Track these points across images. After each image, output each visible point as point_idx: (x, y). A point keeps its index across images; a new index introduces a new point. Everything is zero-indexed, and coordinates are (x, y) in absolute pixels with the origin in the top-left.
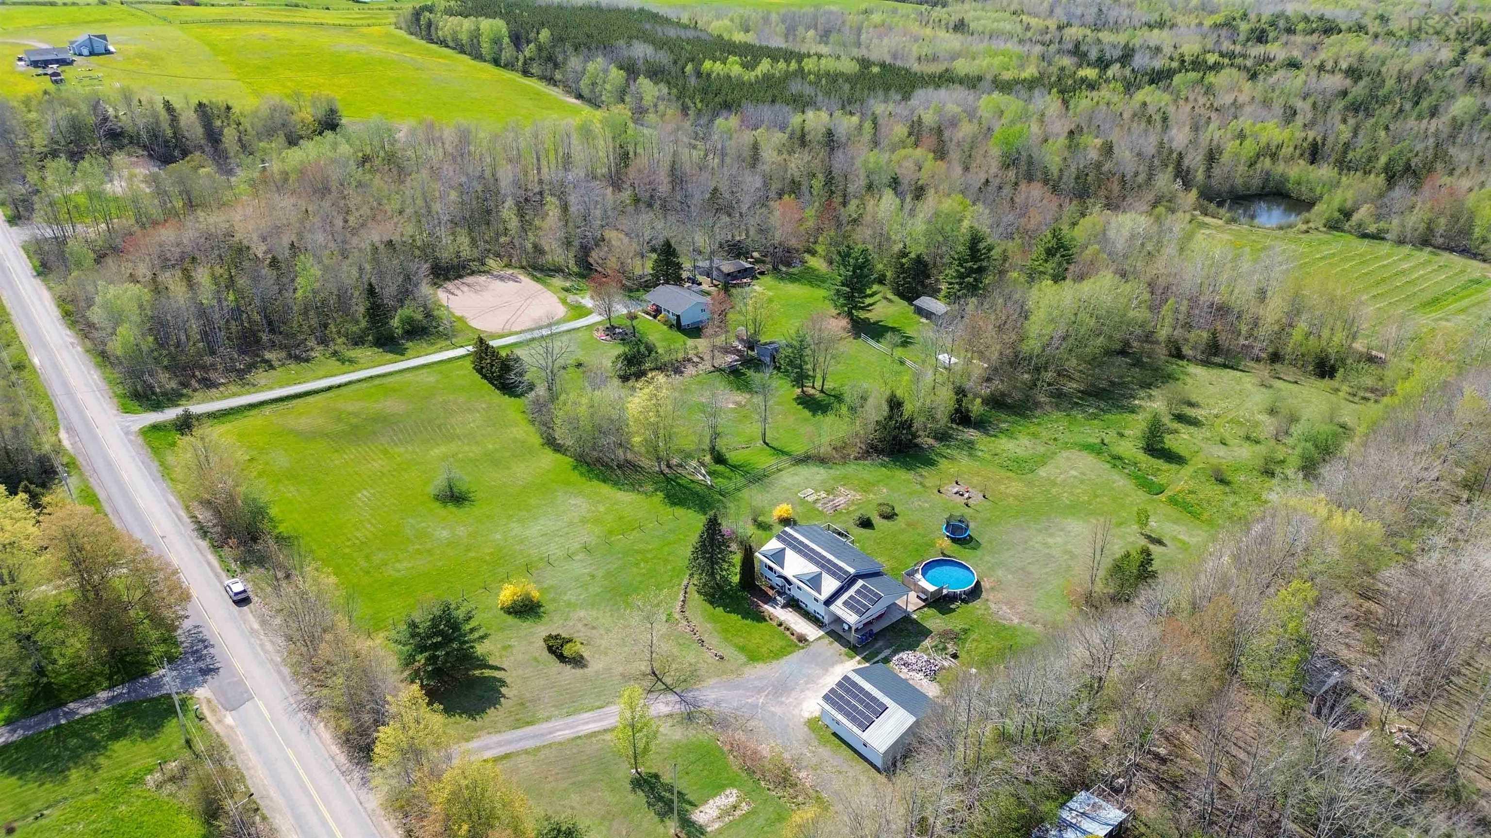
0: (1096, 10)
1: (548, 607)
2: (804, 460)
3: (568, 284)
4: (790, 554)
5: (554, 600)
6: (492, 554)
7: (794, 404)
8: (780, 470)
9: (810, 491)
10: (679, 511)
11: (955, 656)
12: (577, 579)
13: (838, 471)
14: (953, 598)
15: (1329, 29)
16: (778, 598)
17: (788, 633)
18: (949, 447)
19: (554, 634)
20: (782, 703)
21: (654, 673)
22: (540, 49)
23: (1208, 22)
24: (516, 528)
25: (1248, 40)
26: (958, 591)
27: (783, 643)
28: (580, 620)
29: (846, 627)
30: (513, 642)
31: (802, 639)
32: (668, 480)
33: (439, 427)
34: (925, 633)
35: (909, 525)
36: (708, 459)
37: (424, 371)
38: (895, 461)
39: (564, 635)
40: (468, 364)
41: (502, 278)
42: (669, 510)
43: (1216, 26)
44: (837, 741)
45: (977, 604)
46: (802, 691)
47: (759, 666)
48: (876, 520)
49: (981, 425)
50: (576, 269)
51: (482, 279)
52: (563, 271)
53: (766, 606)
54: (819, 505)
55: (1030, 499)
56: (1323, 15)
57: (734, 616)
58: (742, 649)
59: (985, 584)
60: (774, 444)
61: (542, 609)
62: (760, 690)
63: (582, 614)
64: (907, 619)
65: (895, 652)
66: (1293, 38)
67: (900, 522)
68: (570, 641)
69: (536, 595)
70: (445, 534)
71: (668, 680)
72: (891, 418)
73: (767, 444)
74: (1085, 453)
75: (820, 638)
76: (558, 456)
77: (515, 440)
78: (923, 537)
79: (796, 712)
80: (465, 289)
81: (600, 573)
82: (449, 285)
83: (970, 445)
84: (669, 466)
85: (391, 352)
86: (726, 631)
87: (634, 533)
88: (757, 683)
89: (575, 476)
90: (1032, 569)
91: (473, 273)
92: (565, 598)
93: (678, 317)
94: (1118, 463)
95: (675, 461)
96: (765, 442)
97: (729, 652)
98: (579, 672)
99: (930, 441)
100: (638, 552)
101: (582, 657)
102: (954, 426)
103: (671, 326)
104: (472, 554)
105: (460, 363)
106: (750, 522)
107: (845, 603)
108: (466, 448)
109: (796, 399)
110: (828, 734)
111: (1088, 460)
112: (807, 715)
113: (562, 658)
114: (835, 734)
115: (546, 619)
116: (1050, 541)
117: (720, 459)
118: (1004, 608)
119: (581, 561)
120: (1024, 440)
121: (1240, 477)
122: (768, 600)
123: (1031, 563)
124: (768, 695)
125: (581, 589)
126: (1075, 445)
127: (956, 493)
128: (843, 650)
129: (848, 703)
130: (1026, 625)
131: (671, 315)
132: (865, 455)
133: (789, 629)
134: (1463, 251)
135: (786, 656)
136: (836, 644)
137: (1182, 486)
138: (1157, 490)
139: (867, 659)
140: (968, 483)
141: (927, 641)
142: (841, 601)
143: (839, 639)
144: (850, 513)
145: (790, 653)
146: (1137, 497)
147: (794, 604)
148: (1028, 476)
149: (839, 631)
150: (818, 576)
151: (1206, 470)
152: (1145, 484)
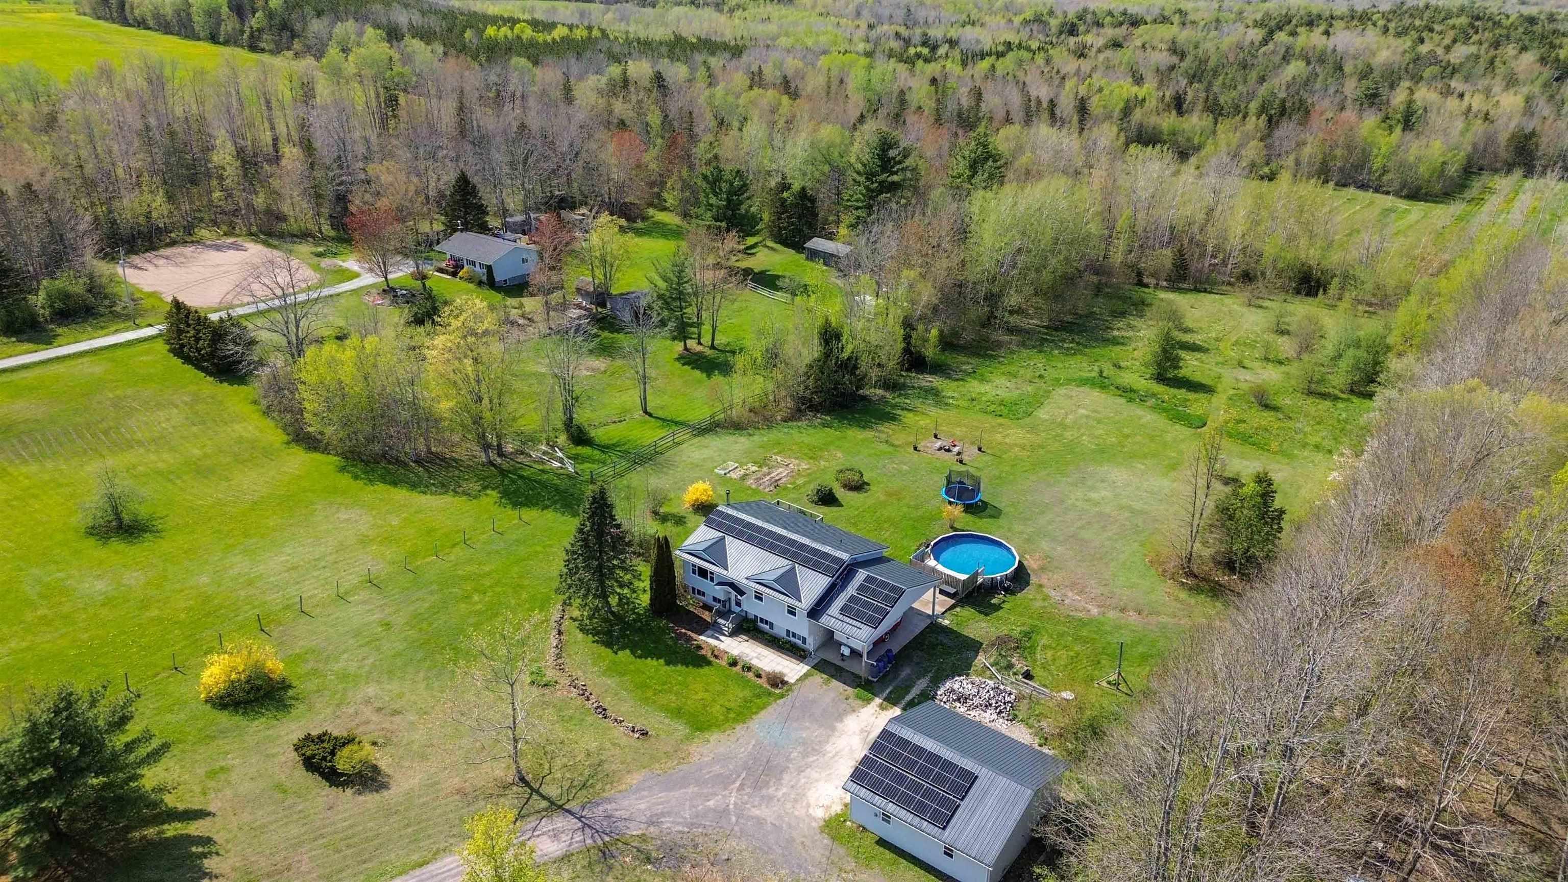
1: (301, 686)
2: (711, 428)
3: (321, 249)
4: (734, 546)
5: (315, 672)
6: (190, 609)
7: (678, 365)
8: (679, 444)
9: (732, 465)
10: (530, 514)
11: (1028, 676)
12: (357, 634)
13: (760, 438)
14: (992, 588)
15: (1136, 22)
16: (721, 621)
17: (750, 675)
18: (907, 396)
19: (315, 733)
20: (770, 798)
21: (522, 779)
22: (271, 15)
23: (1017, 20)
24: (239, 564)
25: (1061, 33)
26: (998, 576)
27: (747, 693)
28: (368, 702)
29: (847, 652)
30: (231, 760)
31: (777, 681)
32: (503, 473)
33: (106, 433)
34: (975, 647)
35: (890, 495)
36: (562, 439)
37: (85, 360)
38: (841, 418)
39: (337, 731)
40: (161, 347)
41: (218, 248)
42: (510, 511)
43: (1026, 22)
44: (888, 855)
45: (1028, 593)
46: (800, 771)
47: (714, 736)
48: (840, 493)
49: (939, 369)
50: (332, 233)
51: (188, 250)
52: (314, 237)
53: (702, 637)
54: (750, 482)
55: (1041, 447)
56: (1125, 10)
57: (651, 663)
58: (677, 713)
59: (1031, 564)
60: (660, 414)
61: (291, 693)
62: (724, 781)
63: (371, 690)
64: (934, 627)
65: (937, 681)
66: (1102, 31)
67: (876, 493)
68: (349, 741)
69: (276, 666)
70: (100, 586)
71: (552, 791)
72: (827, 355)
73: (650, 415)
74: (1086, 389)
75: (806, 676)
76: (317, 456)
77: (240, 440)
78: (917, 507)
79: (800, 812)
80: (162, 262)
81: (399, 620)
82: (136, 259)
83: (934, 393)
84: (501, 454)
85: (30, 341)
86: (644, 686)
87: (457, 549)
88: (717, 769)
89: (345, 480)
90: (1085, 534)
91: (173, 243)
92: (336, 667)
93: (489, 268)
94: (1132, 395)
95: (509, 448)
96: (646, 412)
97: (654, 721)
98: (370, 799)
99: (880, 392)
100: (466, 578)
101: (375, 769)
102: (904, 373)
103: (480, 283)
104: (154, 613)
105: (146, 346)
106: (649, 515)
107: (844, 610)
108: (153, 457)
109: (678, 359)
110: (869, 841)
111: (1094, 397)
112: (820, 814)
113: (333, 777)
114: (882, 842)
115: (300, 709)
116: (1094, 495)
117: (580, 437)
118: (1070, 594)
119: (364, 602)
120: (1001, 381)
121: (1285, 401)
122: (703, 627)
123: (1082, 528)
124: (741, 788)
125: (366, 649)
126: (1069, 381)
127: (940, 449)
128: (850, 690)
129: (900, 779)
130: (1112, 614)
131: (478, 268)
132: (796, 415)
133: (749, 669)
134: (1363, 186)
135: (756, 713)
136: (835, 683)
137: (1224, 415)
138: (1196, 422)
139: (894, 700)
140: (950, 436)
141: (980, 658)
142: (836, 606)
143: (838, 673)
144: (799, 487)
145: (762, 707)
146: (1177, 432)
147: (750, 628)
148: (1027, 421)
149: (830, 659)
150: (791, 571)
151: (1242, 396)
152: (1179, 418)
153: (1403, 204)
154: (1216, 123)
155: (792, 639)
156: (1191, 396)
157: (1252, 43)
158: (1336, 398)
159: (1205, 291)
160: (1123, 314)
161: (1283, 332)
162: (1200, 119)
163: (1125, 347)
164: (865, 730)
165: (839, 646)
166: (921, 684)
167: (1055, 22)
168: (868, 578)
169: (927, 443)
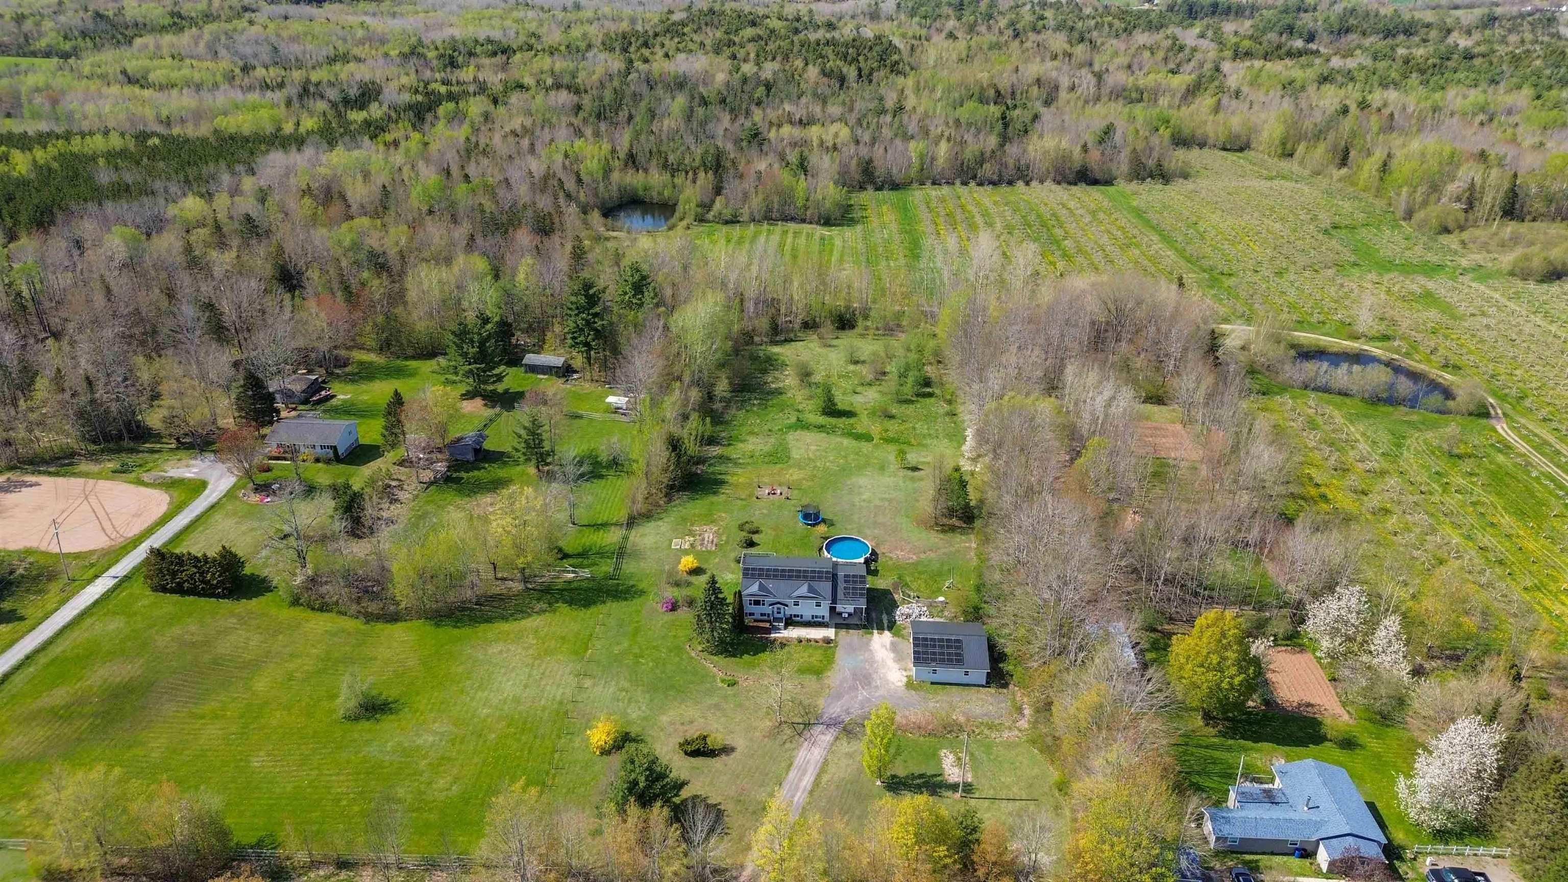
1: (633, 731)
2: (632, 522)
6: (508, 726)
8: (626, 538)
9: (676, 541)
11: (919, 597)
12: (617, 699)
13: (669, 519)
15: (504, 50)
16: (775, 624)
17: (813, 643)
19: (677, 744)
20: (877, 686)
21: (781, 722)
24: (488, 696)
25: (445, 66)
26: (868, 556)
27: (821, 651)
28: (671, 724)
29: (846, 615)
31: (828, 641)
32: (545, 592)
33: (215, 663)
34: (888, 592)
35: (775, 530)
38: (696, 492)
40: (143, 591)
42: (590, 611)
44: (940, 687)
45: (883, 559)
46: (876, 672)
47: (828, 674)
48: (752, 538)
49: (710, 441)
53: (772, 635)
54: (699, 548)
55: (813, 476)
56: (489, 37)
57: (763, 655)
59: (871, 543)
60: (583, 523)
62: (854, 688)
65: (891, 614)
67: (768, 531)
70: (429, 738)
71: (798, 720)
73: (578, 525)
74: (800, 432)
75: (837, 633)
76: (403, 624)
77: (331, 633)
78: (795, 533)
79: (893, 686)
81: (625, 685)
83: (725, 458)
84: (525, 581)
86: (774, 667)
87: (594, 642)
88: (845, 685)
89: (452, 631)
90: (879, 520)
92: (634, 716)
93: (331, 448)
94: (826, 429)
96: (573, 524)
98: (736, 755)
100: (623, 654)
103: (328, 462)
104: (491, 736)
107: (846, 595)
110: (927, 685)
111: (806, 435)
112: (900, 682)
113: (708, 755)
114: (932, 683)
115: (651, 738)
116: (864, 497)
117: (562, 554)
118: (898, 553)
119: (594, 685)
120: (752, 439)
121: (894, 410)
122: (768, 631)
123: (874, 517)
124: (862, 687)
125: (633, 704)
126: (789, 429)
128: (860, 632)
129: (934, 653)
130: (923, 556)
131: (318, 449)
132: (669, 497)
133: (810, 640)
134: (793, 219)
135: (834, 658)
136: (851, 631)
137: (875, 429)
138: (868, 438)
139: (881, 628)
140: (766, 484)
141: (896, 596)
142: (840, 594)
143: (848, 627)
144: (727, 542)
145: (834, 654)
146: (865, 447)
147: (790, 622)
148: (791, 462)
149: (841, 621)
150: (809, 585)
151: (872, 414)
152: (858, 437)
153: (825, 231)
154: (673, 176)
155: (815, 620)
157: (619, 71)
158: (912, 402)
159: (792, 340)
160: (765, 371)
161: (856, 362)
162: (661, 174)
163: (789, 395)
164: (884, 646)
165: (840, 614)
166: (885, 617)
167: (431, 54)
168: (846, 576)
169: (759, 492)
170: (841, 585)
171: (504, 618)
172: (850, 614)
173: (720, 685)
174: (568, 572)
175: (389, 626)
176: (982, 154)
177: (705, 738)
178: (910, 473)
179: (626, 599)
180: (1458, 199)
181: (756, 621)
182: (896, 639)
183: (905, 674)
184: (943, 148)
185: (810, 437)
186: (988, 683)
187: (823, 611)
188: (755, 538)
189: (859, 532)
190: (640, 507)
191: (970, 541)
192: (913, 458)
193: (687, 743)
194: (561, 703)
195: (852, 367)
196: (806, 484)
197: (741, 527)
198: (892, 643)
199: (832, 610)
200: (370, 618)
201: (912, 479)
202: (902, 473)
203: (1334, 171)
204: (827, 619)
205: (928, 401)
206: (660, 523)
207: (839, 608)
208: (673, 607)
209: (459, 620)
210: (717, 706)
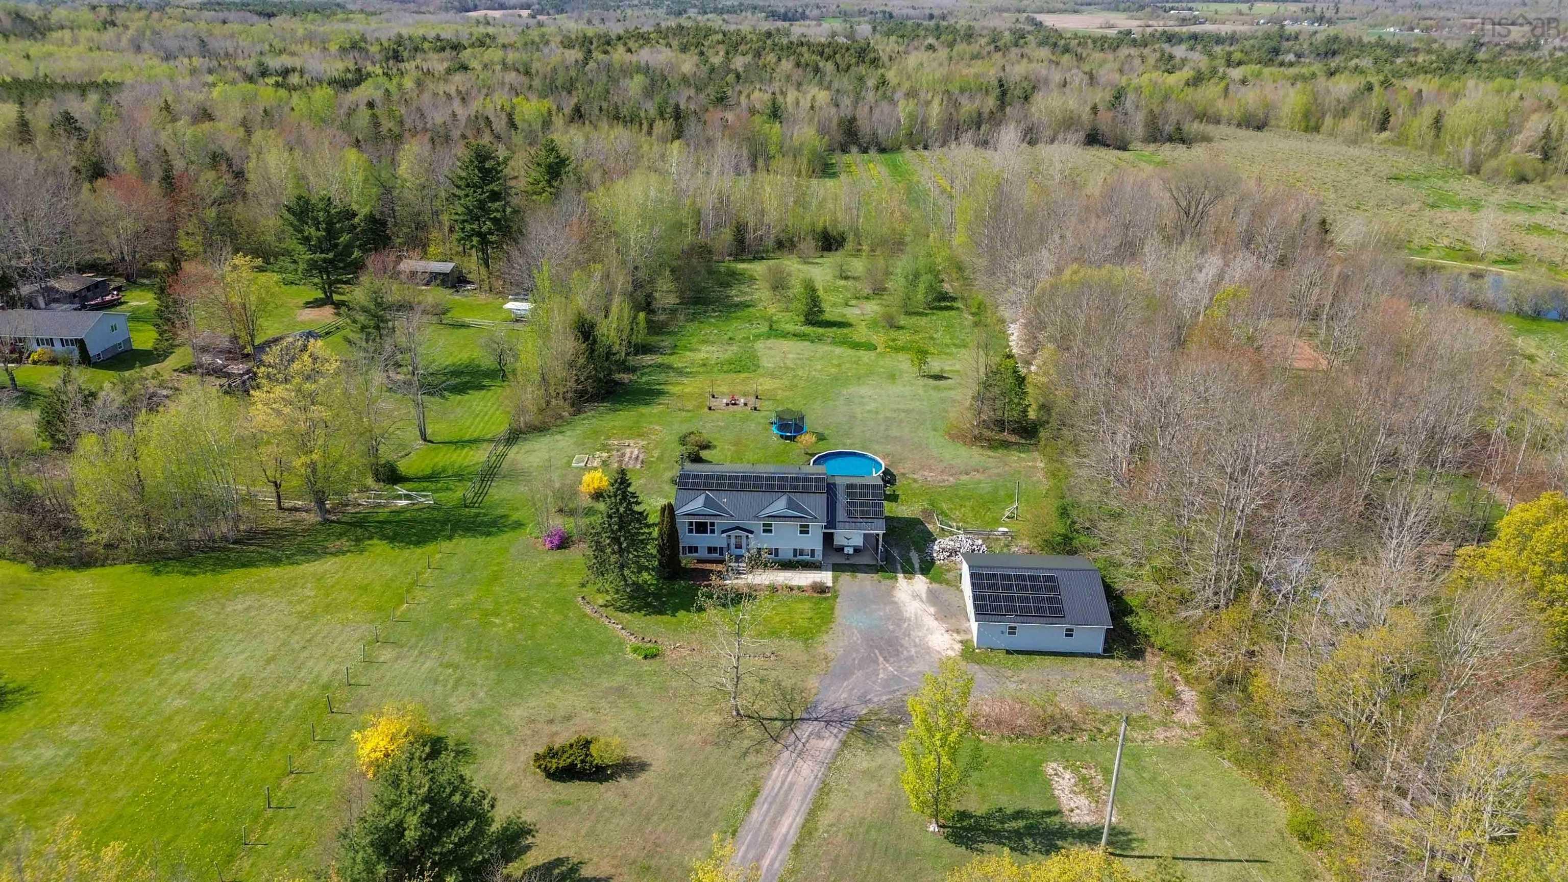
0: (196, 41)
2: (514, 437)
8: (502, 456)
12: (434, 681)
15: (455, 47)
16: (733, 566)
17: (796, 592)
18: (649, 374)
20: (911, 658)
21: (741, 715)
23: (334, 48)
27: (809, 604)
28: (530, 720)
31: (820, 589)
32: (355, 525)
34: (918, 522)
35: (735, 445)
38: (621, 403)
43: (343, 50)
44: (1022, 656)
45: (902, 482)
46: (907, 635)
47: (825, 638)
49: (645, 349)
53: (728, 582)
55: (793, 386)
56: (438, 35)
58: (776, 635)
60: (439, 439)
61: (451, 741)
62: (870, 661)
63: (517, 714)
65: (926, 551)
67: (724, 446)
70: (47, 752)
71: (771, 713)
74: (774, 340)
75: (836, 578)
76: (99, 570)
78: (766, 448)
79: (938, 656)
81: (455, 657)
83: (665, 367)
87: (417, 593)
88: (855, 656)
89: (179, 580)
90: (894, 434)
92: (459, 710)
93: (79, 343)
94: (809, 338)
96: (425, 440)
98: (646, 778)
100: (463, 610)
103: (71, 363)
106: (558, 515)
107: (850, 514)
110: (1000, 655)
112: (952, 653)
114: (1008, 652)
116: (868, 408)
117: (391, 477)
118: (926, 473)
119: (397, 658)
120: (704, 348)
121: (903, 321)
123: (886, 430)
124: (885, 658)
125: (461, 689)
126: (757, 337)
127: (727, 405)
128: (875, 576)
129: (1010, 600)
130: (964, 478)
132: (577, 407)
133: (791, 589)
135: (832, 614)
136: (860, 575)
137: (879, 339)
138: (871, 347)
139: (909, 571)
140: (723, 394)
141: (930, 527)
142: (841, 514)
143: (854, 569)
144: (660, 459)
145: (832, 609)
146: (866, 356)
147: (758, 562)
148: (761, 371)
149: (842, 561)
150: (790, 499)
151: (873, 324)
152: (856, 346)
155: (800, 558)
156: (845, 331)
157: (577, 61)
158: (927, 315)
159: (763, 258)
160: (728, 285)
161: (846, 278)
163: (760, 307)
164: (916, 596)
165: (840, 549)
166: (915, 557)
167: (374, 49)
168: (849, 486)
169: (714, 403)
170: (842, 499)
171: (276, 561)
172: (857, 550)
173: (631, 656)
174: (399, 497)
175: (72, 573)
176: (980, 114)
177: (587, 743)
178: (932, 382)
179: (489, 534)
180: (1531, 149)
181: (700, 561)
182: (935, 586)
183: (958, 638)
184: (935, 109)
185: (787, 345)
186: (1105, 651)
187: (813, 542)
188: (704, 454)
189: (863, 449)
190: (531, 417)
191: (1034, 460)
192: (935, 365)
193: (552, 753)
194: (326, 687)
195: (843, 283)
196: (780, 395)
197: (683, 441)
198: (930, 592)
199: (828, 539)
200: (44, 561)
201: (936, 388)
202: (921, 382)
203: (1374, 135)
204: (819, 556)
205: (946, 313)
206: (559, 437)
207: (840, 538)
208: (563, 542)
209: (196, 564)
210: (620, 691)
